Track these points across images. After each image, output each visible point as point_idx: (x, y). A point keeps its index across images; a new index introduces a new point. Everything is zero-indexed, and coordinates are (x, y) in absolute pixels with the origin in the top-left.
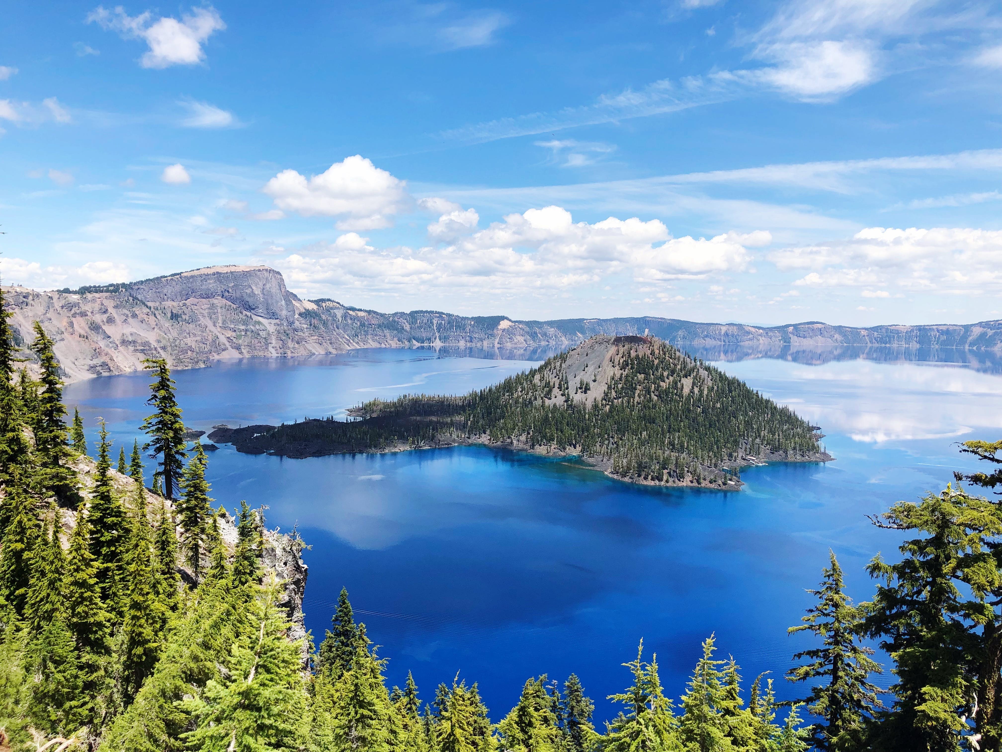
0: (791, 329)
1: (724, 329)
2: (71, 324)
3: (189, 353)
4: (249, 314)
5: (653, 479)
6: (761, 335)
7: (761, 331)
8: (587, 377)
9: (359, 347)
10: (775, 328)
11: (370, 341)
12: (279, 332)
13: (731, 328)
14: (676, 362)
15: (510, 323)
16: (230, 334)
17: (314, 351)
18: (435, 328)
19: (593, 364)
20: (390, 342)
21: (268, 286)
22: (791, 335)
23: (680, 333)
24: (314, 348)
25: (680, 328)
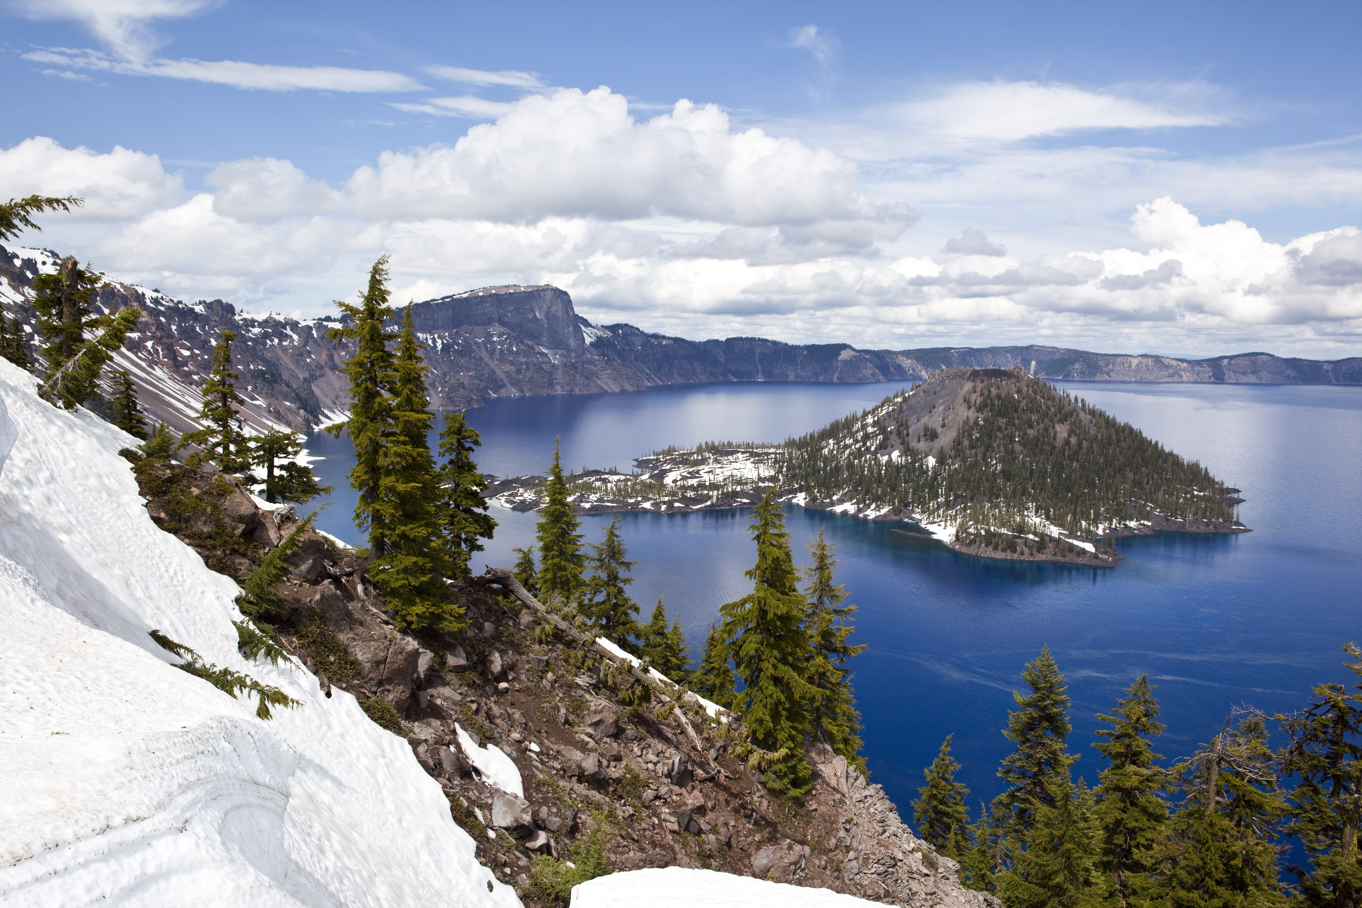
0: (1225, 362)
1: (1135, 362)
2: (331, 358)
3: (461, 390)
4: (530, 343)
5: (1003, 550)
6: (1184, 370)
7: (1185, 364)
8: (934, 421)
9: (661, 384)
10: (1203, 361)
11: (675, 376)
12: (565, 365)
13: (1145, 360)
14: (1049, 403)
15: (854, 353)
16: (508, 368)
17: (606, 388)
18: (757, 359)
19: (942, 404)
20: (701, 377)
21: (553, 309)
22: (1225, 371)
23: (1077, 366)
24: (607, 384)
25: (1077, 360)
